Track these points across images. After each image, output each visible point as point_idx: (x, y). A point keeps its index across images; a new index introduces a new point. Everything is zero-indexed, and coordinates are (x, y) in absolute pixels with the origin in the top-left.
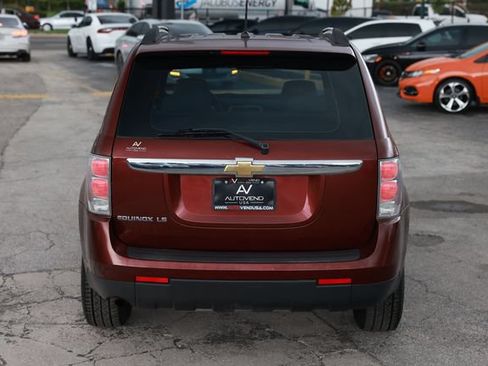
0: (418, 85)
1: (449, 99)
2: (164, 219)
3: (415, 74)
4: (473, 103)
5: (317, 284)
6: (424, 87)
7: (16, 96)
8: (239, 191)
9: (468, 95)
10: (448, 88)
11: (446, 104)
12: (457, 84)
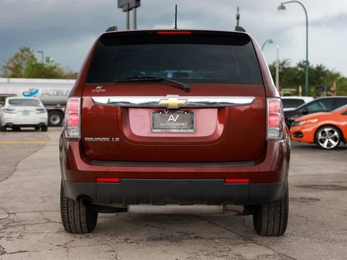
0: (303, 131)
1: (325, 140)
2: (117, 139)
3: (301, 123)
4: (342, 144)
5: (225, 182)
6: (307, 132)
7: (29, 142)
8: (169, 119)
9: (338, 137)
10: (324, 132)
11: (323, 143)
12: (330, 129)
